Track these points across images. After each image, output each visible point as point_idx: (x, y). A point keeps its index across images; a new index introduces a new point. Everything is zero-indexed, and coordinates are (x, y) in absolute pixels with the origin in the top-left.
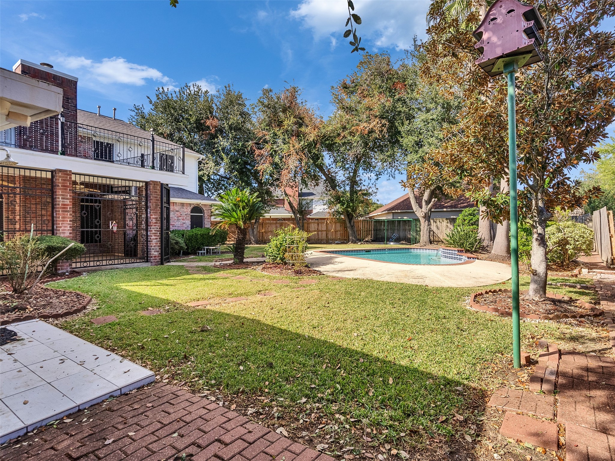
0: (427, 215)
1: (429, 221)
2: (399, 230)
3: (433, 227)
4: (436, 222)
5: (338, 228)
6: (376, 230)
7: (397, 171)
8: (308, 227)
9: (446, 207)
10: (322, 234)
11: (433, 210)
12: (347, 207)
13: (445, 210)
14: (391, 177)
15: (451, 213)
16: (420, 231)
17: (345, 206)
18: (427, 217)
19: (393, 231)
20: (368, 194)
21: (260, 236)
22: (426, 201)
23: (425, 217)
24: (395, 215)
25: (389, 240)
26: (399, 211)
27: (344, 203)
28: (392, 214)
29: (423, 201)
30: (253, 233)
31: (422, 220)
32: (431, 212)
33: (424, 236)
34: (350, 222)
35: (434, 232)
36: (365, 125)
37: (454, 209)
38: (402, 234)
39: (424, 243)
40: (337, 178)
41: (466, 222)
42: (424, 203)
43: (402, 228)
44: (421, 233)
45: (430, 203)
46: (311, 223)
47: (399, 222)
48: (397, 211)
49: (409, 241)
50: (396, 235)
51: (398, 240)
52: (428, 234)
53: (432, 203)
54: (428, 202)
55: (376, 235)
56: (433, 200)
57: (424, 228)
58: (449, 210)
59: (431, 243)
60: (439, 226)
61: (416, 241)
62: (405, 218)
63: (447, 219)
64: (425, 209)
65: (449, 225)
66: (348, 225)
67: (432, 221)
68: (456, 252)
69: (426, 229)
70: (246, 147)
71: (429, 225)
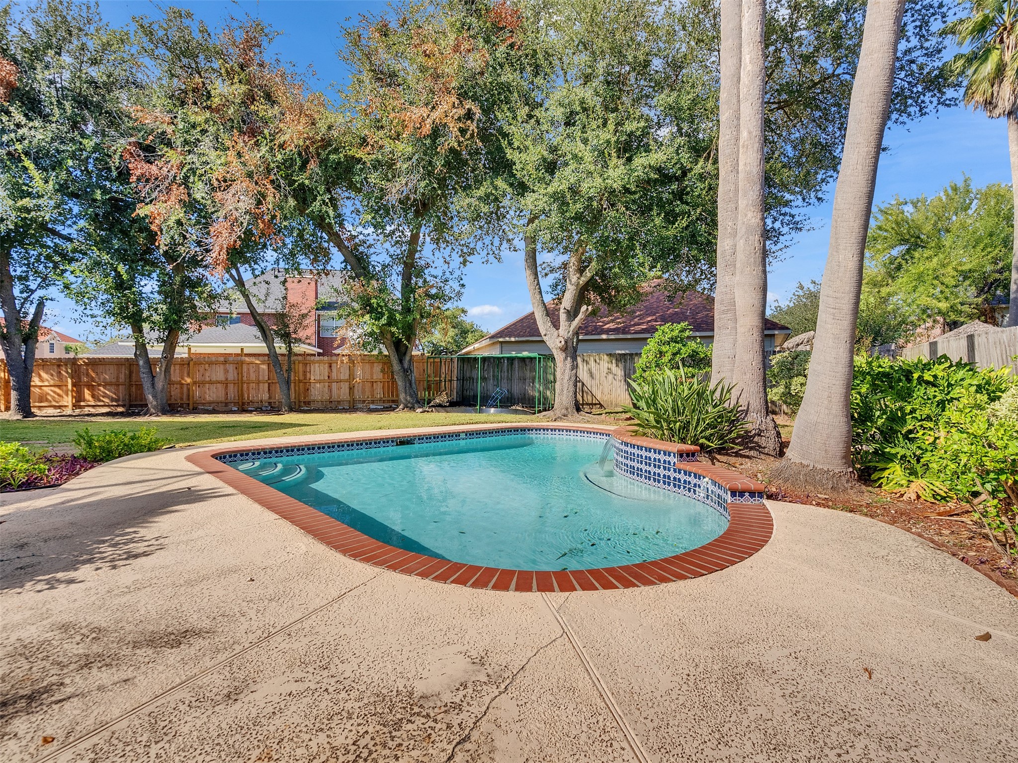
0: (570, 344)
1: (574, 358)
2: (510, 379)
3: (583, 374)
4: (587, 363)
5: (377, 374)
6: (462, 379)
7: (505, 245)
8: (305, 372)
9: (607, 332)
10: (339, 389)
11: (581, 337)
12: (389, 324)
13: (604, 337)
14: (491, 257)
15: (616, 344)
16: (555, 381)
17: (384, 321)
18: (570, 350)
19: (497, 381)
20: (440, 297)
21: (182, 393)
22: (568, 312)
23: (565, 349)
24: (505, 347)
25: (487, 401)
26: (513, 339)
27: (382, 314)
28: (498, 346)
29: (562, 311)
30: (153, 385)
31: (559, 356)
32: (579, 341)
33: (562, 395)
34: (401, 361)
35: (583, 384)
36: (424, 112)
37: (621, 336)
38: (516, 390)
39: (564, 411)
40: (373, 258)
41: (665, 359)
42: (563, 317)
43: (516, 374)
44: (558, 386)
45: (576, 316)
46: (314, 362)
47: (511, 360)
48: (507, 339)
49: (530, 404)
50: (502, 390)
51: (507, 403)
52: (572, 389)
53: (581, 316)
54: (572, 314)
55: (462, 390)
56: (584, 308)
57: (563, 374)
58: (612, 337)
59: (578, 410)
60: (593, 370)
61: (547, 406)
62: (525, 354)
63: (610, 355)
64: (566, 329)
65: (613, 367)
66: (396, 367)
67: (579, 360)
68: (673, 460)
69: (567, 378)
70: (110, 156)
71: (575, 367)
